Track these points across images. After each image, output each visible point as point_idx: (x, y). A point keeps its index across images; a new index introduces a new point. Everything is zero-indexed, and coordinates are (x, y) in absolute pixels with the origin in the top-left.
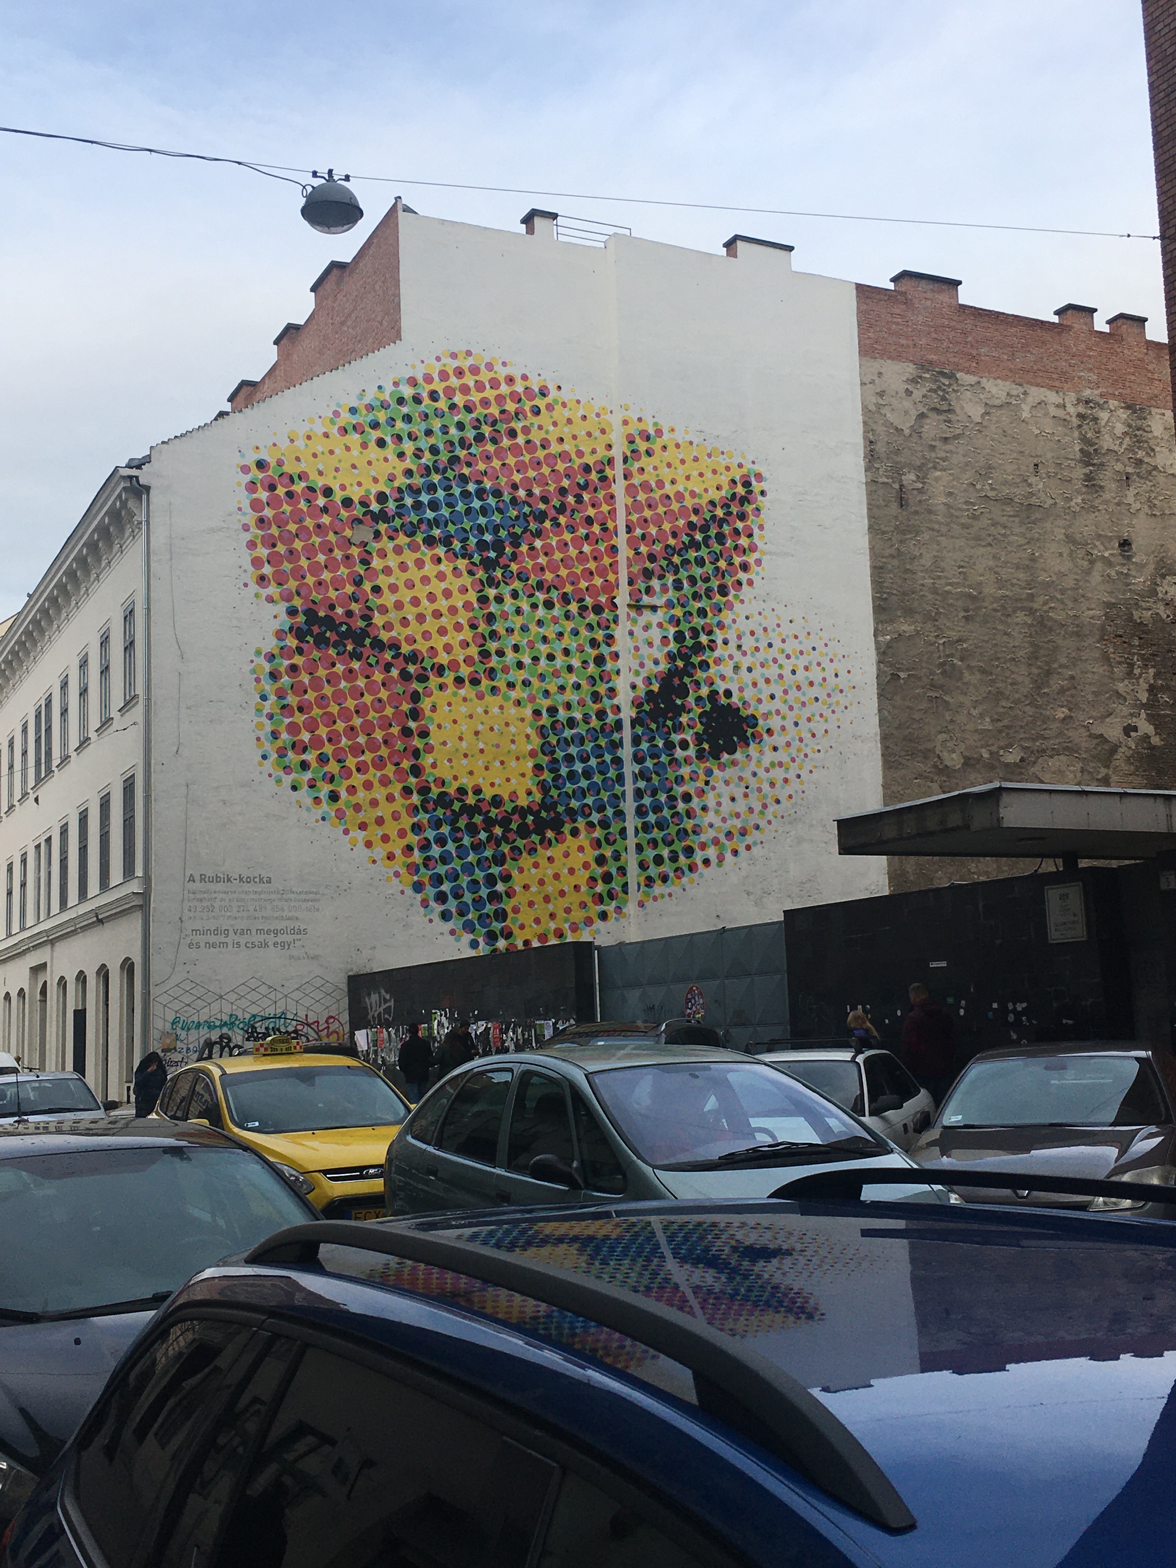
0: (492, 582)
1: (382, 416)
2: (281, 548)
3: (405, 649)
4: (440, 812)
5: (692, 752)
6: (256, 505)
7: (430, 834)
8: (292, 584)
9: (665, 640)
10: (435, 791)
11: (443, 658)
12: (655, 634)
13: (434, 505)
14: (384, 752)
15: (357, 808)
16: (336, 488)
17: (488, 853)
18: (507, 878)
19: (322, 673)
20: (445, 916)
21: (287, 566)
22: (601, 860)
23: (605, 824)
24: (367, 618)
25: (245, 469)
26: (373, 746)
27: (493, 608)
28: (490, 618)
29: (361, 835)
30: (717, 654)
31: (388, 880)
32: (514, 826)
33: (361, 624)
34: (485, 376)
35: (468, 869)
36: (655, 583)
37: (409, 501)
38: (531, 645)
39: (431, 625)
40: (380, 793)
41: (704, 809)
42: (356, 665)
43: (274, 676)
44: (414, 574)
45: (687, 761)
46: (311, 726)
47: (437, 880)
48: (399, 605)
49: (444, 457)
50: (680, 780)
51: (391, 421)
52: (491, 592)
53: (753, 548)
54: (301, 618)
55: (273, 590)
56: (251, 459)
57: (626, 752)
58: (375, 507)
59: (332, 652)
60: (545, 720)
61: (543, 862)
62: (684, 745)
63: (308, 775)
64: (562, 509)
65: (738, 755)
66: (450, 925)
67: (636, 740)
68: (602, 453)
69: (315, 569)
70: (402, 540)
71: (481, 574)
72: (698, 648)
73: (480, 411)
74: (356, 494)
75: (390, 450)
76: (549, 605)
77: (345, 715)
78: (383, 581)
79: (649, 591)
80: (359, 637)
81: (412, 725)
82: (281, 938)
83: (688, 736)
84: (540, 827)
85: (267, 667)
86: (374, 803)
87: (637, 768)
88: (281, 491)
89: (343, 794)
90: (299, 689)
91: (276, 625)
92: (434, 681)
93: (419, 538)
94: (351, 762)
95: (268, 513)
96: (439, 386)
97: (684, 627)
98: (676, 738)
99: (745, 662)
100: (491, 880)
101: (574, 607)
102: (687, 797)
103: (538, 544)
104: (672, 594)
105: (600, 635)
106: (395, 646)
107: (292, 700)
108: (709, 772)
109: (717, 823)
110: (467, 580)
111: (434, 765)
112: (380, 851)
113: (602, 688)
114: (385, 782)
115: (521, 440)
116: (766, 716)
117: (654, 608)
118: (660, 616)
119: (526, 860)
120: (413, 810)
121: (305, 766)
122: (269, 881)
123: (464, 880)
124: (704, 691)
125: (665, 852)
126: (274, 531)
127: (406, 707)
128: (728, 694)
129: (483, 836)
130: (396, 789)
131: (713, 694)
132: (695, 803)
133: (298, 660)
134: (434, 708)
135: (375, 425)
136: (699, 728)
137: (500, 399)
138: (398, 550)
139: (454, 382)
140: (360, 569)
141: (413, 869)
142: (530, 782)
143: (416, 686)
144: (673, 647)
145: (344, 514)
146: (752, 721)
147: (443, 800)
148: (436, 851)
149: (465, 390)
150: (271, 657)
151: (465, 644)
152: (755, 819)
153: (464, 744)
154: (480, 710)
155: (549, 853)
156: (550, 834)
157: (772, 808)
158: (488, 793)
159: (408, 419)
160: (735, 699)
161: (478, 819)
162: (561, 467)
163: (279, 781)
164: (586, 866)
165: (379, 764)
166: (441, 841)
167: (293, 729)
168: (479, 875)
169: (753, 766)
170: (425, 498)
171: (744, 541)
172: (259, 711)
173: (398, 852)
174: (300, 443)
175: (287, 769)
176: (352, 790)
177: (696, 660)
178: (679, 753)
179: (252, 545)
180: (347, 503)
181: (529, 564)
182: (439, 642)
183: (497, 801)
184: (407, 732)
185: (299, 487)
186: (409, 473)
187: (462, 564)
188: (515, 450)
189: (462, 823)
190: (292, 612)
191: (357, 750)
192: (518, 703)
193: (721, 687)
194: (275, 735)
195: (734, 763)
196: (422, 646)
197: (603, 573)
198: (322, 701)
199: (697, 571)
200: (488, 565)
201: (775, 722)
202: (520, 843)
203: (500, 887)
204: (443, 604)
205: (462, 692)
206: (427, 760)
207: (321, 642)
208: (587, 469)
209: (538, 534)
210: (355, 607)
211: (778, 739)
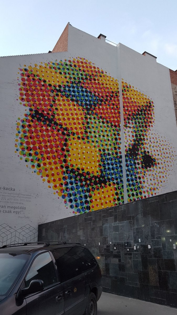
0: (89, 114)
1: (61, 67)
2: (30, 93)
3: (64, 127)
4: (71, 174)
5: (140, 166)
6: (23, 80)
7: (68, 181)
8: (32, 103)
9: (133, 136)
10: (70, 168)
11: (75, 131)
12: (131, 134)
13: (74, 91)
14: (56, 154)
15: (46, 170)
16: (47, 81)
17: (85, 188)
18: (90, 196)
19: (38, 128)
20: (72, 207)
21: (31, 98)
22: (117, 194)
23: (118, 184)
24: (53, 115)
25: (21, 70)
26: (52, 152)
27: (89, 120)
28: (88, 123)
29: (46, 178)
30: (145, 142)
31: (54, 193)
32: (93, 181)
33: (52, 117)
34: (88, 65)
35: (79, 193)
36: (130, 121)
37: (67, 89)
38: (99, 132)
39: (71, 121)
40: (53, 166)
41: (144, 182)
42: (49, 128)
43: (23, 126)
44: (67, 107)
45: (139, 168)
46: (34, 143)
47: (70, 195)
48: (63, 114)
49: (77, 80)
50: (138, 173)
51: (64, 69)
52: (88, 116)
53: (152, 118)
54: (34, 112)
55: (25, 103)
56: (23, 68)
57: (124, 164)
58: (58, 88)
59: (42, 123)
60: (102, 152)
61: (101, 193)
62: (138, 164)
63: (31, 158)
64: (107, 100)
65: (152, 168)
66: (73, 210)
67: (126, 161)
68: (116, 90)
69: (39, 100)
70: (65, 98)
71: (86, 111)
72: (141, 139)
73: (87, 73)
74: (53, 83)
75: (63, 76)
76: (103, 123)
77: (45, 141)
78: (58, 107)
79: (129, 123)
80: (50, 121)
81: (65, 148)
82: (16, 210)
83: (139, 161)
84: (100, 182)
85: (21, 124)
86: (52, 169)
87: (127, 168)
88: (31, 78)
89: (42, 165)
90: (31, 132)
91: (26, 113)
92: (71, 137)
93: (69, 98)
94: (45, 156)
95: (26, 82)
96: (77, 64)
97: (137, 133)
98: (136, 161)
99: (152, 145)
100: (86, 197)
101: (109, 124)
102: (140, 178)
103: (101, 107)
104: (134, 125)
105: (116, 133)
106: (61, 125)
107: (28, 134)
108: (145, 172)
109: (147, 186)
110: (82, 112)
111: (70, 160)
112: (52, 184)
113: (117, 146)
114: (55, 163)
115: (97, 82)
116: (158, 159)
117: (130, 127)
118: (132, 130)
119: (96, 191)
120: (63, 173)
121: (30, 155)
122: (14, 190)
123: (78, 196)
124: (143, 150)
125: (135, 193)
126: (28, 87)
127: (63, 142)
128: (148, 152)
129: (84, 183)
130: (59, 166)
131: (145, 152)
132: (142, 180)
133: (32, 124)
134: (71, 144)
135: (59, 69)
136: (142, 160)
137: (92, 71)
138: (63, 100)
139: (80, 64)
140: (52, 103)
141: (62, 191)
142: (98, 169)
143: (66, 137)
144: (135, 138)
145: (49, 88)
146: (154, 160)
147: (72, 171)
148: (70, 186)
149: (83, 67)
150: (23, 121)
151: (81, 128)
152: (156, 186)
153: (79, 156)
154: (84, 147)
155: (103, 190)
156: (103, 185)
157: (160, 183)
158: (86, 171)
159: (68, 69)
160: (150, 154)
161: (83, 178)
162: (106, 90)
163: (21, 158)
164: (113, 195)
165: (54, 158)
166: (71, 183)
167: (28, 143)
168: (82, 195)
169: (155, 172)
170: (71, 89)
171: (150, 116)
172: (17, 135)
173: (58, 185)
174: (38, 68)
175: (24, 155)
176: (45, 164)
177: (140, 142)
178: (137, 166)
179: (21, 89)
180: (50, 85)
181: (98, 111)
182: (74, 126)
183: (88, 173)
184: (63, 150)
185: (36, 78)
186: (67, 82)
187: (81, 108)
188: (95, 84)
189: (78, 178)
190: (31, 110)
191: (47, 152)
192: (95, 147)
193: (147, 150)
194: (22, 144)
195: (151, 170)
196: (68, 126)
197: (117, 118)
198: (37, 136)
199: (140, 121)
200: (87, 109)
201: (160, 161)
202: (94, 186)
203: (88, 199)
204: (75, 117)
205: (80, 141)
206: (68, 158)
207: (39, 119)
208: (113, 92)
209: (101, 105)
210: (50, 112)
211: (160, 166)
